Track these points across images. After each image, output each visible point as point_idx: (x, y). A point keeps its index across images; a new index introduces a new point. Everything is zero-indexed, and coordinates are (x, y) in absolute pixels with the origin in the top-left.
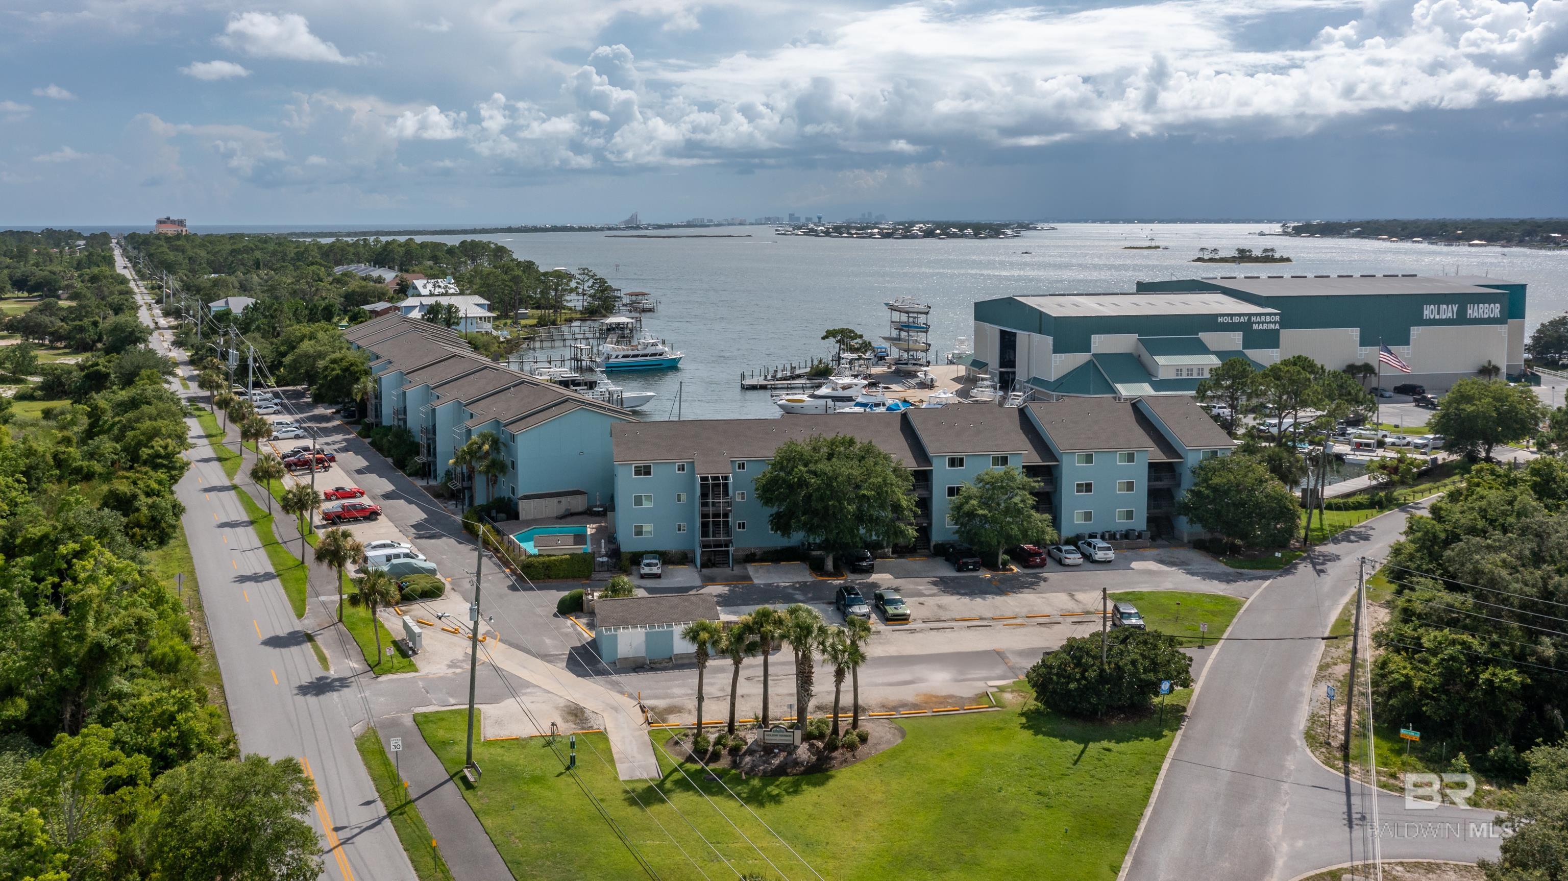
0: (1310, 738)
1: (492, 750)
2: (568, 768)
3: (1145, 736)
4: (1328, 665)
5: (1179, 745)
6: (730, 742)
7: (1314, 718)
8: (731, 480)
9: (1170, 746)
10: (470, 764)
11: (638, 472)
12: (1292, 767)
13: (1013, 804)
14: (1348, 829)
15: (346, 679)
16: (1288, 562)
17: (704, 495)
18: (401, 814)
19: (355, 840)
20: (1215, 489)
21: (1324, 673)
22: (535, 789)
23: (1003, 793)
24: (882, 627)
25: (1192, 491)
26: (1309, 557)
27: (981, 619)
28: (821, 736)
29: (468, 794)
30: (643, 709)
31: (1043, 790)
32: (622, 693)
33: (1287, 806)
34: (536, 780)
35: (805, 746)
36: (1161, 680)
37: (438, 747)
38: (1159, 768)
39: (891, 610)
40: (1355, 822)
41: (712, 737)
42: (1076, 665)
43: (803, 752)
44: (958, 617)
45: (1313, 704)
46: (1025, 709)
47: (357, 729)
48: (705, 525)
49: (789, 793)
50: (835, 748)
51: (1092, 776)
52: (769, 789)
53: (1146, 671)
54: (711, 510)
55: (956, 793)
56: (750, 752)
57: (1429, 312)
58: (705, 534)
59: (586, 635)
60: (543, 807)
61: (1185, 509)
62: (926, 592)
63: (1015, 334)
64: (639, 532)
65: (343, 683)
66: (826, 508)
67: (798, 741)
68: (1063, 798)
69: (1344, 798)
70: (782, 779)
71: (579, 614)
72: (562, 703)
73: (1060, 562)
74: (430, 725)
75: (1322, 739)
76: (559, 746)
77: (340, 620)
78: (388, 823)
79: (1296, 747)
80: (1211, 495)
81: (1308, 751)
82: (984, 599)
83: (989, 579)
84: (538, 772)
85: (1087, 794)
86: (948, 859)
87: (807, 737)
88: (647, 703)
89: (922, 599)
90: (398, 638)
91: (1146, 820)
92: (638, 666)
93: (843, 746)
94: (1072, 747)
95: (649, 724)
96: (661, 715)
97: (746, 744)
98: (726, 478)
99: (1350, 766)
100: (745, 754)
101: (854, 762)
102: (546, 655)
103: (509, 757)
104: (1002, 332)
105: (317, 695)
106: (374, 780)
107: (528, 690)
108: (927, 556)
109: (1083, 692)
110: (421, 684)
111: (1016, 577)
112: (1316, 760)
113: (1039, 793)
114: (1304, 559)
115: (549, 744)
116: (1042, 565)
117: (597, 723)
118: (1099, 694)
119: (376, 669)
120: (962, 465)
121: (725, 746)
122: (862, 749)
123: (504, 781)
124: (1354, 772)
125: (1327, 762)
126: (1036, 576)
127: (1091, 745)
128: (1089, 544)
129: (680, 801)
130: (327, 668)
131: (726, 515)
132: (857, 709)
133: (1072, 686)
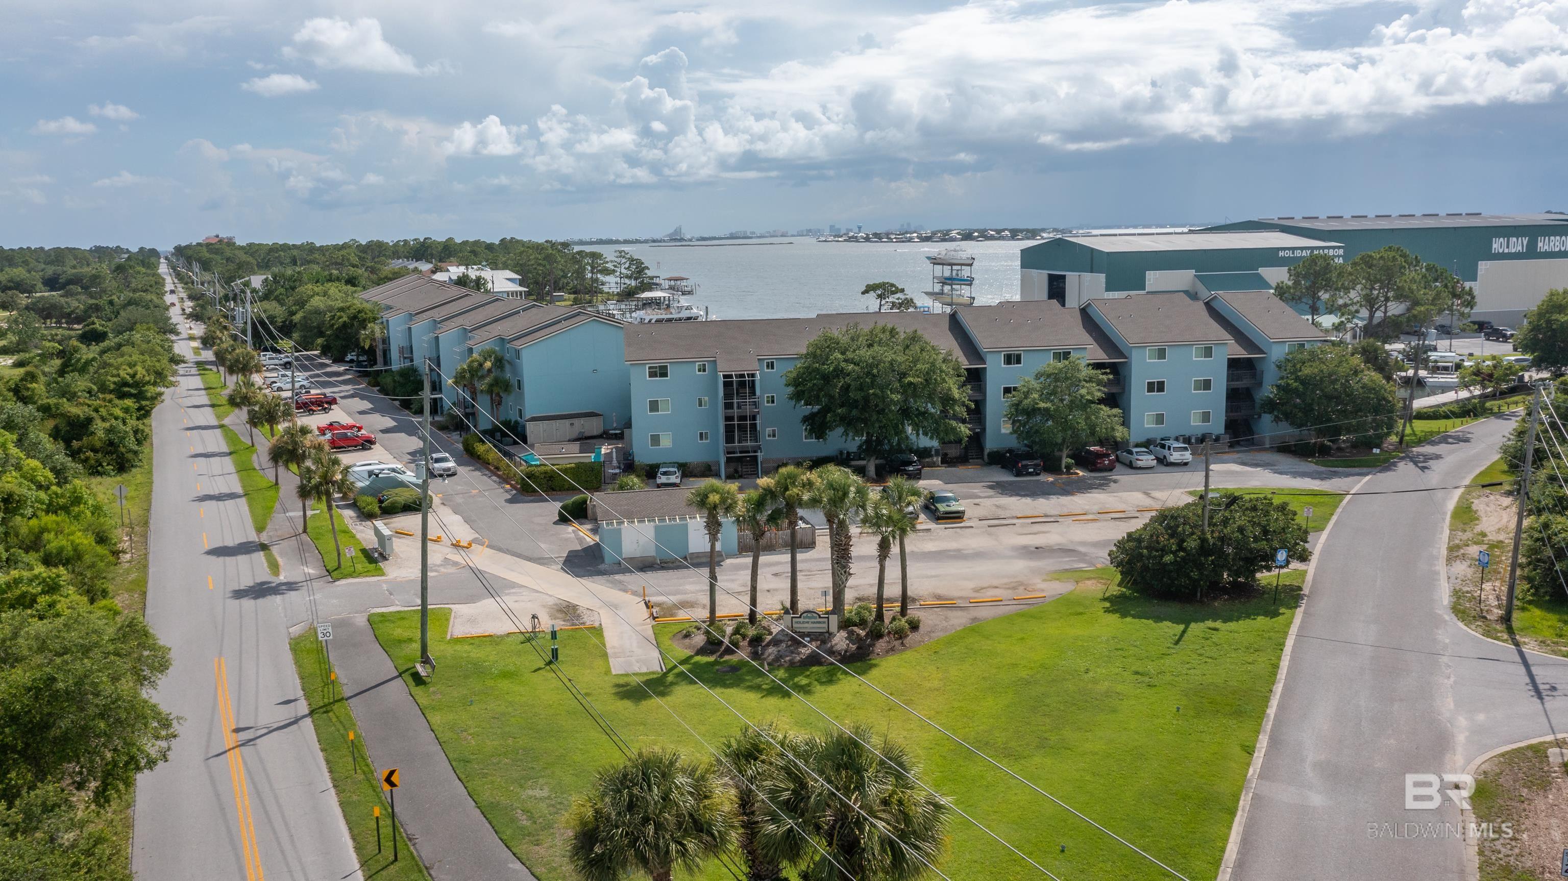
0: (1458, 611)
1: (458, 647)
2: (550, 663)
3: (1258, 615)
4: (1458, 547)
5: (1302, 622)
6: (751, 632)
7: (1457, 594)
8: (758, 377)
9: (1291, 623)
10: (426, 660)
11: (652, 374)
12: (1447, 641)
13: (1104, 686)
14: (1539, 701)
15: (296, 583)
16: (1386, 460)
17: (728, 395)
18: (325, 712)
19: (258, 741)
20: (1304, 382)
21: (1456, 554)
22: (504, 685)
23: (1091, 674)
24: (932, 526)
25: (1278, 387)
26: (1408, 456)
27: (1046, 516)
28: (862, 623)
29: (418, 691)
30: (648, 605)
31: (1140, 670)
32: (625, 591)
33: (1452, 679)
34: (506, 675)
35: (844, 634)
36: (1276, 550)
37: (388, 645)
38: (1283, 644)
39: (942, 507)
40: (1544, 693)
41: (729, 630)
42: (1172, 536)
43: (840, 640)
44: (1019, 515)
45: (1453, 580)
46: (1107, 595)
47: (296, 630)
48: (729, 430)
49: (822, 683)
50: (880, 636)
51: (1200, 655)
52: (796, 680)
53: (1256, 539)
54: (735, 412)
55: (1032, 677)
56: (776, 642)
57: (1498, 245)
58: (729, 439)
59: (588, 539)
60: (510, 703)
61: (1270, 406)
62: (981, 494)
63: (1064, 277)
64: (655, 440)
65: (291, 586)
66: (866, 399)
67: (834, 627)
68: (1168, 677)
69: (1522, 670)
70: (814, 669)
71: (583, 521)
72: (551, 601)
73: (1131, 466)
74: (387, 624)
75: (1473, 613)
76: (541, 642)
77: (305, 531)
78: (308, 723)
79: (1445, 621)
80: (1301, 388)
81: (1461, 625)
82: (1048, 499)
83: (1052, 483)
84: (511, 668)
85: (1198, 672)
86: (1028, 745)
87: (845, 624)
88: (654, 599)
89: (977, 501)
90: (369, 546)
91: (1278, 696)
92: (646, 565)
93: (889, 633)
94: (1171, 629)
95: (654, 618)
96: (669, 610)
97: (770, 633)
98: (753, 375)
99: (1518, 637)
100: (768, 645)
101: (903, 650)
102: (540, 559)
103: (476, 654)
104: (1050, 276)
105: (255, 598)
106: (302, 678)
107: (513, 590)
108: (982, 465)
109: (1180, 566)
110: (385, 587)
111: (1083, 479)
112: (1474, 633)
113: (1137, 673)
114: (1402, 458)
115: (529, 640)
116: (1110, 469)
117: (589, 620)
118: (1200, 567)
119: (335, 574)
120: (1019, 362)
121: (744, 637)
122: (912, 637)
123: (466, 677)
124: (1525, 643)
125: (1487, 634)
126: (1104, 478)
127: (1193, 625)
128: (1163, 446)
129: (683, 693)
130: (277, 574)
131: (754, 418)
132: (905, 599)
133: (1168, 558)
